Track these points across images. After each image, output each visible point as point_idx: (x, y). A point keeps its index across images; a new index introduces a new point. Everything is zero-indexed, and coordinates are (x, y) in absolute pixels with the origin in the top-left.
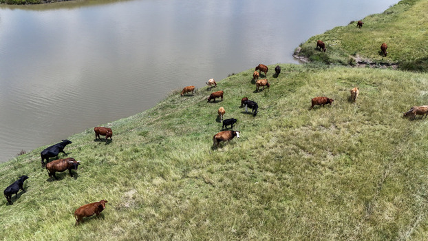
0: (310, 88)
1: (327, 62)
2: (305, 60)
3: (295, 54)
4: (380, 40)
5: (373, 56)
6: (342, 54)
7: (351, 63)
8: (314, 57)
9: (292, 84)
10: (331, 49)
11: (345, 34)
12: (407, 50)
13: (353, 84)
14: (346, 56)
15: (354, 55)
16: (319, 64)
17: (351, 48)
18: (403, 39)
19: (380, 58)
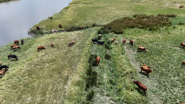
0: (37, 45)
1: (42, 34)
2: (34, 35)
3: (29, 33)
4: (59, 23)
5: (57, 29)
6: (47, 30)
7: (51, 32)
8: (37, 33)
9: (29, 45)
10: (43, 29)
11: (46, 22)
12: (68, 25)
13: (52, 40)
14: (49, 30)
15: (51, 29)
16: (39, 35)
17: (50, 27)
18: (66, 22)
19: (60, 29)
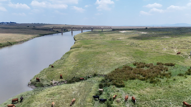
0: (36, 103)
1: (42, 86)
2: (34, 87)
3: (29, 85)
4: (60, 73)
5: (58, 80)
6: (48, 82)
7: (52, 85)
8: (37, 85)
9: (28, 103)
10: (43, 80)
11: (48, 72)
12: (68, 75)
13: (52, 96)
14: (49, 82)
15: (52, 81)
16: (39, 88)
17: (50, 78)
18: (67, 71)
19: (61, 80)
